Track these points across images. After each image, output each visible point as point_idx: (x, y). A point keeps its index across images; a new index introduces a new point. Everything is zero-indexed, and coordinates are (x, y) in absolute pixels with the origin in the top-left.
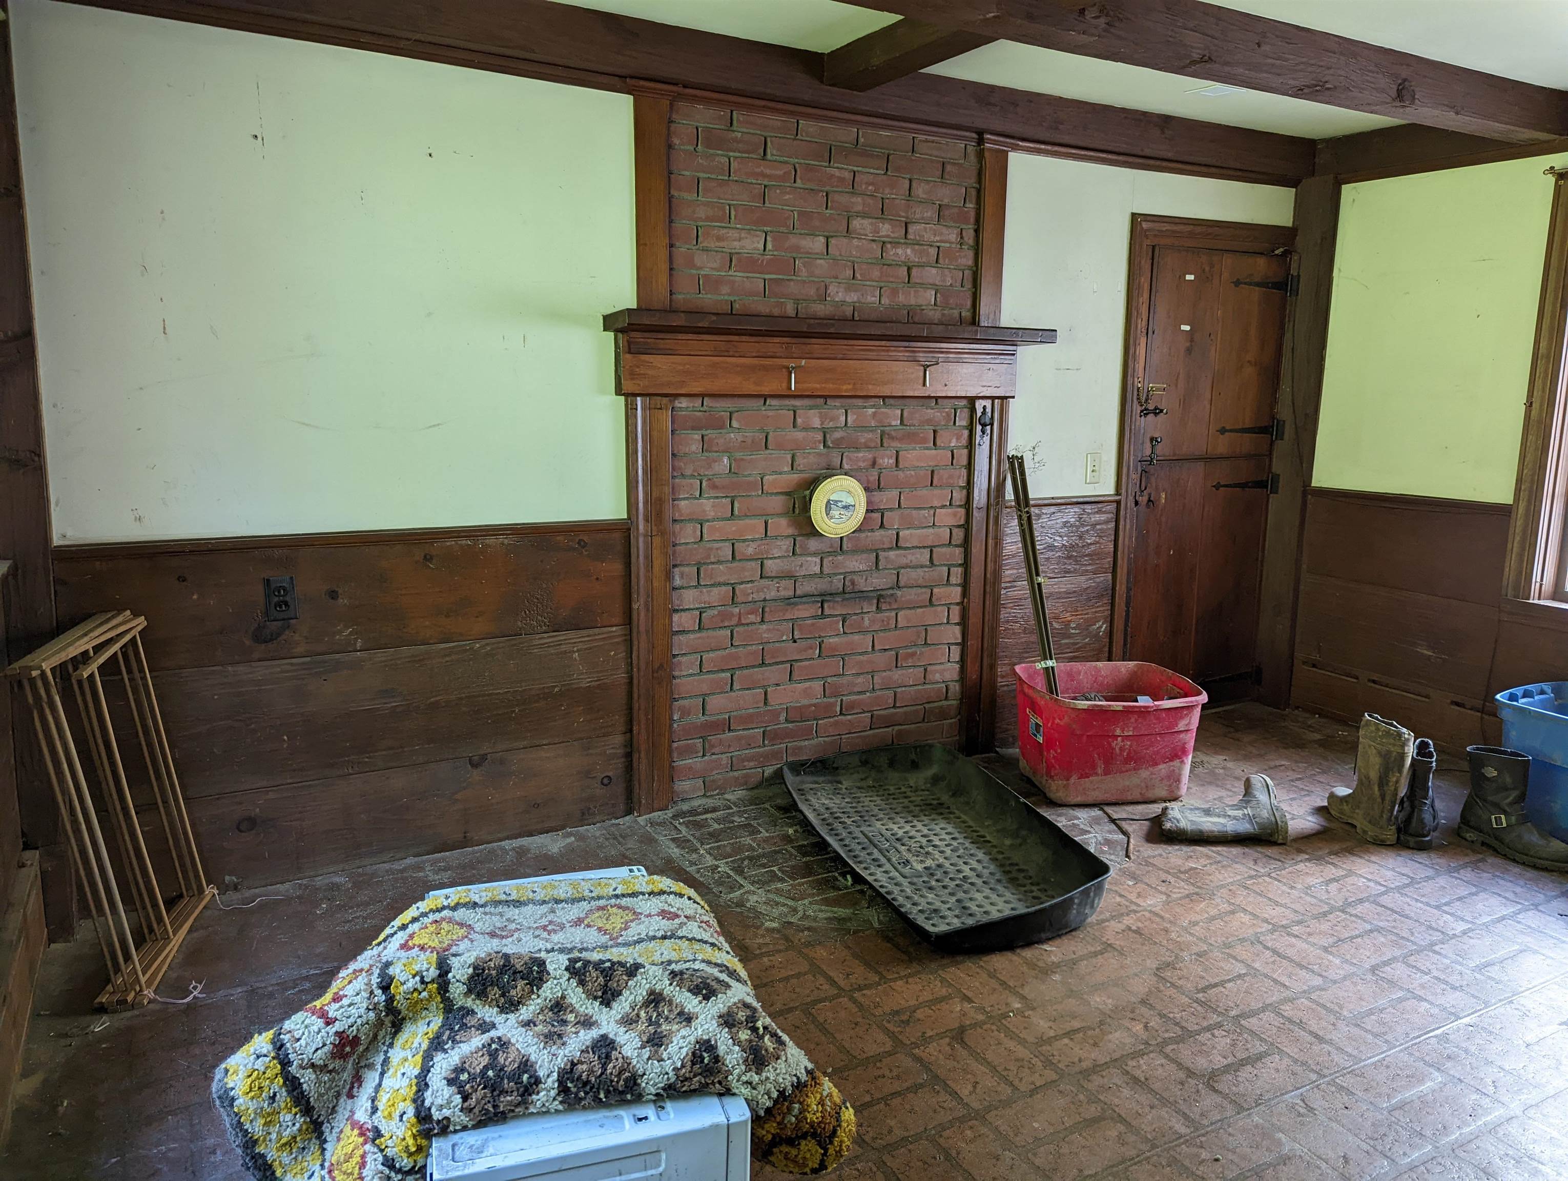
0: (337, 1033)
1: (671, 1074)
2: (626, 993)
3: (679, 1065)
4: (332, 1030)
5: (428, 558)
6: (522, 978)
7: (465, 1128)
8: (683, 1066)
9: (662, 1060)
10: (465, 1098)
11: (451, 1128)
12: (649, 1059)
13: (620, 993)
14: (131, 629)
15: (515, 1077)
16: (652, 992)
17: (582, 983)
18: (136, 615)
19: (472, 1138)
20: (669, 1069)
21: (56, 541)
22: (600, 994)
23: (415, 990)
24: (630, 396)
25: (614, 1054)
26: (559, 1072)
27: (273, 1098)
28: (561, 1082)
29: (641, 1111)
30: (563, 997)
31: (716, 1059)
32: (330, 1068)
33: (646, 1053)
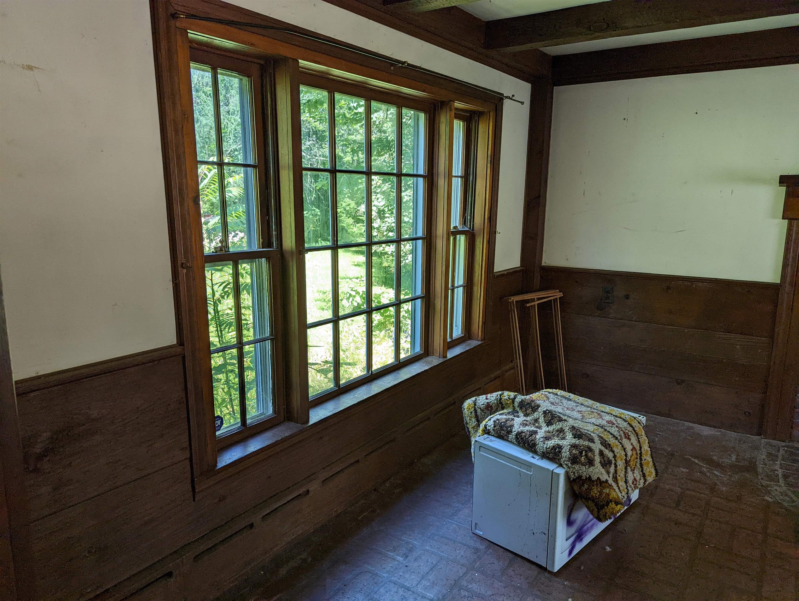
0: (488, 403)
1: (545, 449)
2: (554, 425)
3: (548, 447)
4: (487, 401)
5: (668, 288)
6: (531, 408)
7: (493, 436)
8: (549, 448)
9: (545, 444)
10: (495, 427)
11: (490, 434)
12: (541, 441)
13: (553, 425)
14: (554, 296)
15: (507, 427)
16: (561, 429)
17: (544, 417)
18: (560, 292)
19: (493, 438)
20: (545, 447)
21: (543, 264)
22: (547, 422)
23: (507, 400)
24: (790, 219)
25: (534, 435)
26: (517, 432)
27: (471, 412)
28: (516, 435)
29: (535, 456)
30: (538, 418)
31: (560, 452)
32: (485, 411)
33: (542, 440)
